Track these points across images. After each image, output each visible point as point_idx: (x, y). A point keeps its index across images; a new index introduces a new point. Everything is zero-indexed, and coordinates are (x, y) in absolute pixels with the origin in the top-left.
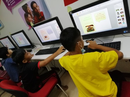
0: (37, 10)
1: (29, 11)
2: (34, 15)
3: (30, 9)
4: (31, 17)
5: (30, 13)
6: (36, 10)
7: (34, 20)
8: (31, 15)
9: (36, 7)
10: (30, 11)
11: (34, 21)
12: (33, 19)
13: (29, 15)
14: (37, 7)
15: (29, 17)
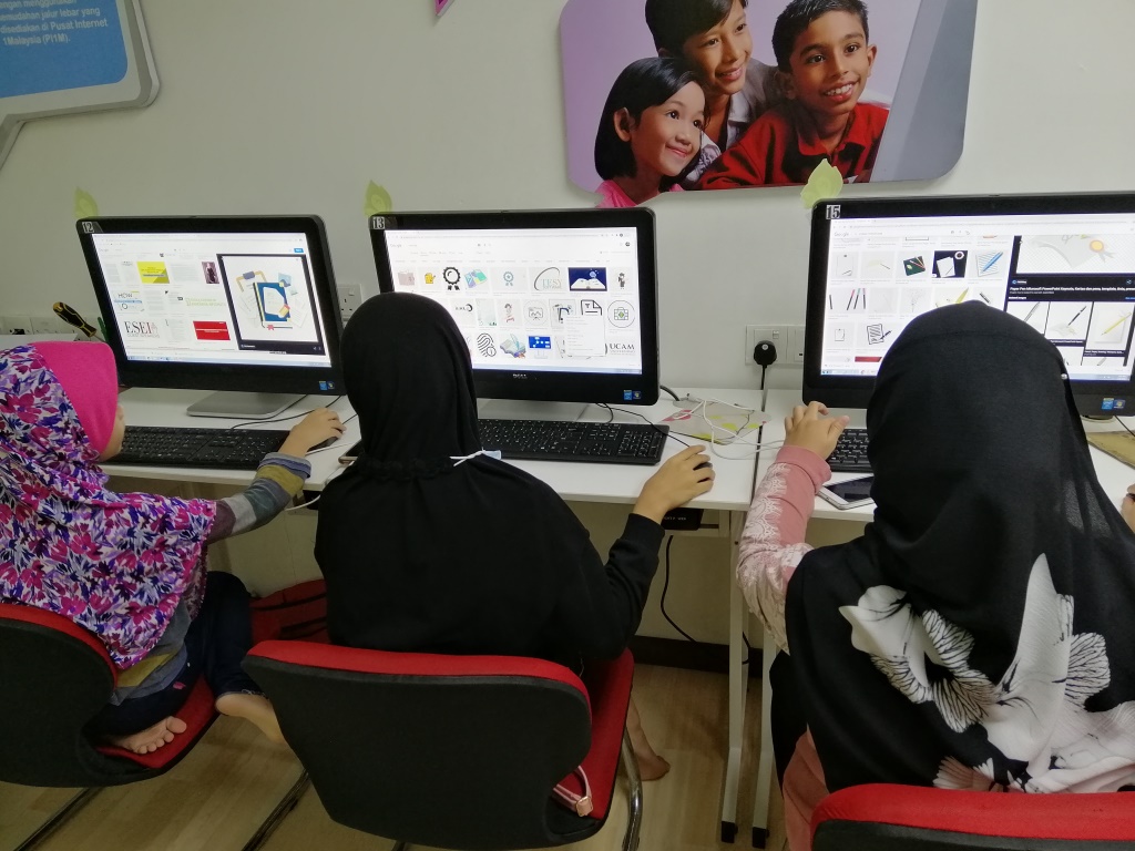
0: (833, 76)
1: (714, 56)
2: (755, 111)
3: (749, 44)
4: (708, 111)
5: (724, 75)
6: (817, 73)
7: (713, 153)
9: (838, 53)
10: (729, 58)
11: (717, 165)
12: (721, 140)
14: (849, 50)
15: (671, 105)
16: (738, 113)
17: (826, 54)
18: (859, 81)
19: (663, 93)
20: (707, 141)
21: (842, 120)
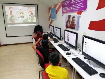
3: (71, 19)
8: (70, 22)
13: (69, 22)
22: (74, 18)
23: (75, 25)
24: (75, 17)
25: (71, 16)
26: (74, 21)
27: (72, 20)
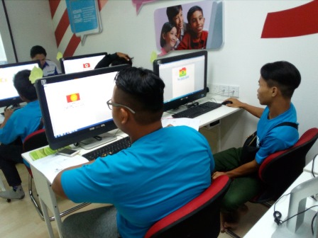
16: (182, 34)
17: (196, 20)
18: (202, 26)
19: (170, 29)
20: (178, 39)
21: (200, 35)
22: (197, 14)
23: (205, 34)
24: (200, 9)
25: (180, 7)
26: (200, 22)
27: (186, 21)
